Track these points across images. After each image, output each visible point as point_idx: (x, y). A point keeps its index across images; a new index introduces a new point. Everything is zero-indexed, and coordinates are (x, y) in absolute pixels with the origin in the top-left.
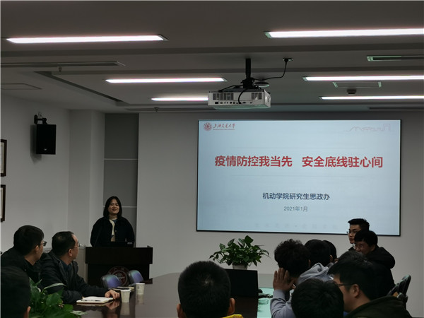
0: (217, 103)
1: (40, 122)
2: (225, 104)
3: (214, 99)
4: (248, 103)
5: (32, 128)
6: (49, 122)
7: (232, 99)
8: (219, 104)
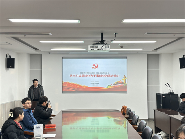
0: (92, 49)
1: (9, 57)
2: (95, 50)
3: (91, 48)
4: (104, 49)
5: (6, 59)
6: (12, 57)
7: (98, 48)
8: (93, 50)
